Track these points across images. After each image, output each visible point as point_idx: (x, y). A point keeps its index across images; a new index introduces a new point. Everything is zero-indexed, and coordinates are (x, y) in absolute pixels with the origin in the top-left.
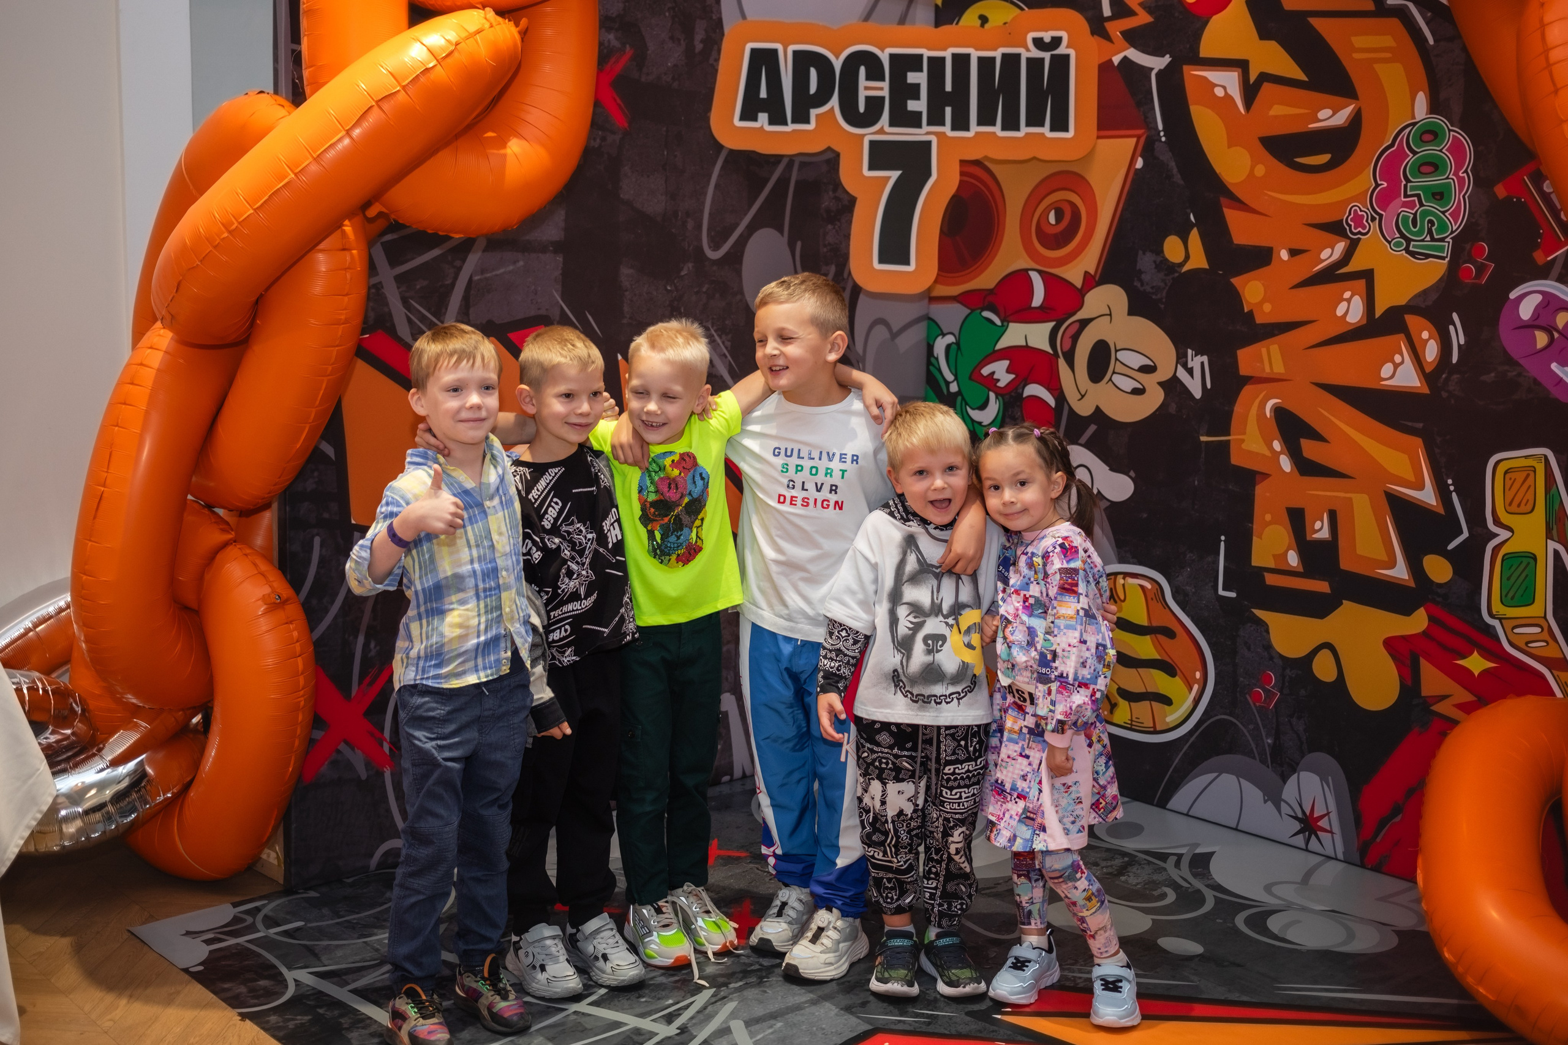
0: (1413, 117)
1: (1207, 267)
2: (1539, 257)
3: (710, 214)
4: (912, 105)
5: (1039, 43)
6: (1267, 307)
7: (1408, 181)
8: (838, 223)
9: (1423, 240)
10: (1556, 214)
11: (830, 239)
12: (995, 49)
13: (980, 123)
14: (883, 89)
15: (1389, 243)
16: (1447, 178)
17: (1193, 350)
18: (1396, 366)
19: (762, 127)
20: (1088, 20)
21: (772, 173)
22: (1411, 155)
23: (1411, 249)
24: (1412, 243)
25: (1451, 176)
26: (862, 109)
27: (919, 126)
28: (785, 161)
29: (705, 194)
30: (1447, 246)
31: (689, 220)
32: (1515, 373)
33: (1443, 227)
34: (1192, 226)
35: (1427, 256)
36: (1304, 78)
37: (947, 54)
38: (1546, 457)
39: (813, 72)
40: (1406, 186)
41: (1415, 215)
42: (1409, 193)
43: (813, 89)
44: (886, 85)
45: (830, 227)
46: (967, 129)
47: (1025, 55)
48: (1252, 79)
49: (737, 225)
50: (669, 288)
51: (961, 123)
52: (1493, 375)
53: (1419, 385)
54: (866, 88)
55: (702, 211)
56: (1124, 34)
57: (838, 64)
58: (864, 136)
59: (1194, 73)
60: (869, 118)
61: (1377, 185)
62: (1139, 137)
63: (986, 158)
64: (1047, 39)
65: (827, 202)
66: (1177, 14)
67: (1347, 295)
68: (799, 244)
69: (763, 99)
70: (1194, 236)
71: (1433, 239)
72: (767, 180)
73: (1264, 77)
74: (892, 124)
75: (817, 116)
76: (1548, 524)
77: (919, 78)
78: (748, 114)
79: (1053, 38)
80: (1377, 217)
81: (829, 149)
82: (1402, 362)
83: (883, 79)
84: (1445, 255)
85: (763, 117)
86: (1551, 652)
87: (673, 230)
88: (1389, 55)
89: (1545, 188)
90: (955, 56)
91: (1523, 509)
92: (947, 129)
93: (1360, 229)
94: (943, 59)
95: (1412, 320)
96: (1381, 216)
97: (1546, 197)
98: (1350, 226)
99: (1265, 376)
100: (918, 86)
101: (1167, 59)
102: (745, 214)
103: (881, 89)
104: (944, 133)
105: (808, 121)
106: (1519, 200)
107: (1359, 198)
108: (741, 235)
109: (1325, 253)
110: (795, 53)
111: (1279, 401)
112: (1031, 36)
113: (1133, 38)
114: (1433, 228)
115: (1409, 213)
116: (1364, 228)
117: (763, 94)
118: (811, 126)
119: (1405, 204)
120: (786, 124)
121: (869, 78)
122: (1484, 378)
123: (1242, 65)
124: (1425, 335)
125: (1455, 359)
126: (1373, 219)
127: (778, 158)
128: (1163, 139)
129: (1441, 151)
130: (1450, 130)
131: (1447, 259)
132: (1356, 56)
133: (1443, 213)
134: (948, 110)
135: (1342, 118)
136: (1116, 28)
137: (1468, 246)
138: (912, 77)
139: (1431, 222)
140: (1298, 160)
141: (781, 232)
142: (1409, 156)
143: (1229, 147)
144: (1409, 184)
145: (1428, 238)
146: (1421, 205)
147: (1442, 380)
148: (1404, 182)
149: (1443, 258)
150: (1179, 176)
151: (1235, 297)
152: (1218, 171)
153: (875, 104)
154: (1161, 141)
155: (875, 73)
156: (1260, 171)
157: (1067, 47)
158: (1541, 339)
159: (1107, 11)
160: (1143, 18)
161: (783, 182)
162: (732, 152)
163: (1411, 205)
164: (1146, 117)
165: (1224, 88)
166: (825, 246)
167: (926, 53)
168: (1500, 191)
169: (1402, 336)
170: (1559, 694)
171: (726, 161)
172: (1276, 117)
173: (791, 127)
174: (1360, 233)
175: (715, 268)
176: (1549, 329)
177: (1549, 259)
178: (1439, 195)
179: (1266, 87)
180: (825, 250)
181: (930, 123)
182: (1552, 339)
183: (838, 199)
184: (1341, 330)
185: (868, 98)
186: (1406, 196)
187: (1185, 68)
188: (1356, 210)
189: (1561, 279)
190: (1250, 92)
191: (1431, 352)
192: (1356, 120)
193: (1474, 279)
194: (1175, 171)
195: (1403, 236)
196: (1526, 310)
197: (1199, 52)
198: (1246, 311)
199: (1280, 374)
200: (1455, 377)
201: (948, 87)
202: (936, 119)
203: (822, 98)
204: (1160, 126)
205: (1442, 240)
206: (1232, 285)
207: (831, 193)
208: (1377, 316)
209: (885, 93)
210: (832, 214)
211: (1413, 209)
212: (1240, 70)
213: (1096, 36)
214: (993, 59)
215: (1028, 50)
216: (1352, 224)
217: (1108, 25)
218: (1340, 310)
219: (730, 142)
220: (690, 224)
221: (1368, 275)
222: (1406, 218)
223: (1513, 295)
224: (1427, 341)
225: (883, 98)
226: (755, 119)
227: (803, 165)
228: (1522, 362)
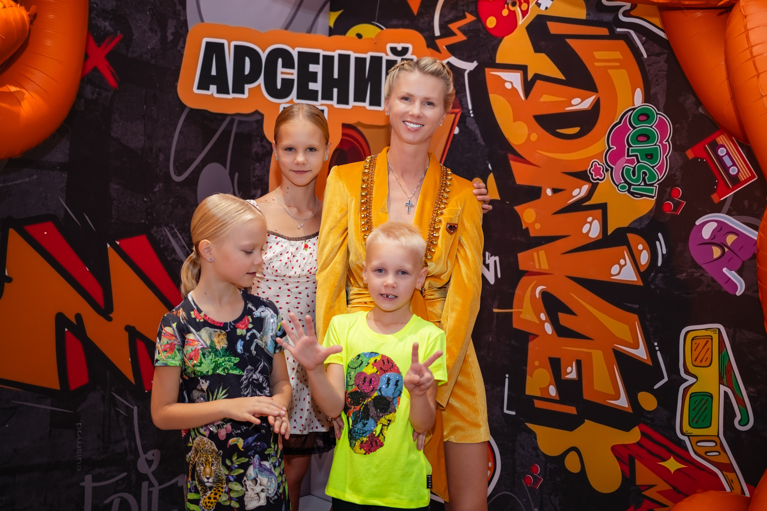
0: (634, 105)
1: (498, 198)
2: (715, 198)
3: (176, 151)
4: (312, 86)
5: (394, 51)
6: (538, 226)
7: (630, 146)
8: (263, 163)
9: (639, 185)
10: (726, 169)
11: (257, 172)
12: (366, 53)
13: (356, 100)
14: (293, 74)
15: (617, 186)
16: (655, 145)
17: (489, 252)
18: (621, 267)
19: (212, 94)
20: (426, 38)
21: (219, 126)
22: (632, 129)
23: (631, 190)
24: (632, 187)
25: (658, 144)
26: (279, 86)
27: (316, 99)
28: (228, 119)
29: (173, 137)
30: (655, 189)
31: (161, 154)
32: (699, 274)
33: (652, 177)
34: (489, 172)
35: (642, 195)
36: (563, 78)
37: (336, 54)
38: (719, 330)
39: (247, 60)
40: (628, 149)
41: (634, 168)
42: (630, 154)
43: (247, 71)
44: (295, 71)
45: (258, 164)
46: (347, 103)
47: (385, 58)
48: (530, 77)
49: (194, 160)
50: (145, 199)
51: (343, 99)
52: (684, 274)
53: (636, 280)
54: (282, 73)
55: (170, 149)
56: (447, 47)
57: (264, 56)
58: (279, 104)
59: (491, 73)
60: (284, 93)
61: (610, 148)
62: (456, 114)
63: (359, 123)
64: (399, 49)
65: (256, 148)
66: (481, 35)
67: (590, 219)
68: (237, 175)
69: (213, 76)
70: (491, 178)
71: (646, 184)
72: (215, 131)
73: (537, 77)
74: (299, 97)
75: (249, 89)
76: (720, 374)
77: (317, 68)
78: (204, 85)
79: (403, 48)
80: (610, 169)
81: (257, 112)
82: (625, 264)
83: (293, 68)
84: (653, 195)
85: (213, 88)
86: (722, 460)
87: (149, 160)
88: (618, 64)
89: (719, 153)
90: (340, 55)
91: (704, 363)
92: (334, 103)
93: (598, 177)
94: (332, 57)
95: (631, 237)
96: (612, 168)
97: (720, 159)
98: (592, 174)
99: (535, 271)
100: (316, 73)
101: (475, 64)
102: (201, 153)
103: (292, 74)
104: (332, 106)
105: (243, 92)
106: (702, 160)
107: (598, 156)
108: (197, 167)
109: (575, 192)
110: (236, 47)
111: (545, 287)
112: (389, 46)
113: (453, 50)
114: (646, 177)
115: (630, 167)
116: (601, 176)
117: (214, 72)
118: (245, 96)
119: (628, 161)
120: (228, 93)
121: (284, 66)
122: (678, 276)
123: (523, 69)
124: (640, 247)
125: (660, 264)
126: (607, 170)
127: (224, 116)
128: (472, 115)
129: (651, 127)
130: (657, 114)
131: (655, 198)
132: (597, 64)
133: (653, 167)
134: (335, 91)
135: (587, 104)
136: (442, 44)
137: (669, 190)
138: (312, 68)
139: (644, 173)
140: (558, 131)
141: (225, 167)
142: (630, 130)
143: (514, 121)
144: (630, 148)
145: (643, 184)
146: (638, 162)
147: (651, 277)
148: (627, 147)
149: (652, 197)
150: (482, 139)
151: (517, 219)
152: (507, 136)
153: (288, 84)
154: (470, 116)
155: (288, 63)
156: (534, 137)
157: (412, 54)
158: (717, 252)
159: (437, 33)
160: (460, 37)
161: (227, 133)
162: (192, 110)
163: (632, 162)
164: (461, 101)
165: (511, 83)
166: (254, 177)
167: (322, 53)
168: (690, 154)
169: (625, 247)
170: (728, 489)
171: (187, 116)
172: (544, 102)
173: (232, 96)
174: (598, 179)
175: (178, 188)
176: (722, 246)
177: (722, 199)
178: (650, 156)
179: (539, 83)
180: (254, 179)
181: (323, 98)
182: (723, 253)
183: (263, 146)
184: (586, 242)
185: (283, 80)
186: (628, 156)
187: (487, 70)
188: (595, 164)
189: (729, 213)
190: (528, 86)
191: (644, 258)
192: (596, 105)
193: (673, 211)
194: (479, 136)
195: (626, 182)
196: (707, 233)
197: (495, 60)
198: (524, 228)
199: (544, 270)
200: (660, 275)
201: (336, 76)
202: (327, 96)
203: (253, 77)
204: (470, 107)
205: (652, 185)
206: (515, 212)
207: (259, 142)
208: (609, 234)
209: (295, 77)
210: (260, 156)
211: (633, 165)
212: (522, 72)
213: (430, 49)
214: (364, 59)
215: (387, 55)
216: (593, 173)
217: (438, 42)
218: (585, 229)
219: (191, 104)
220: (161, 157)
221: (603, 207)
222: (628, 170)
223: (698, 223)
224: (642, 251)
225: (293, 80)
226: (208, 89)
227: (240, 123)
228: (703, 266)
